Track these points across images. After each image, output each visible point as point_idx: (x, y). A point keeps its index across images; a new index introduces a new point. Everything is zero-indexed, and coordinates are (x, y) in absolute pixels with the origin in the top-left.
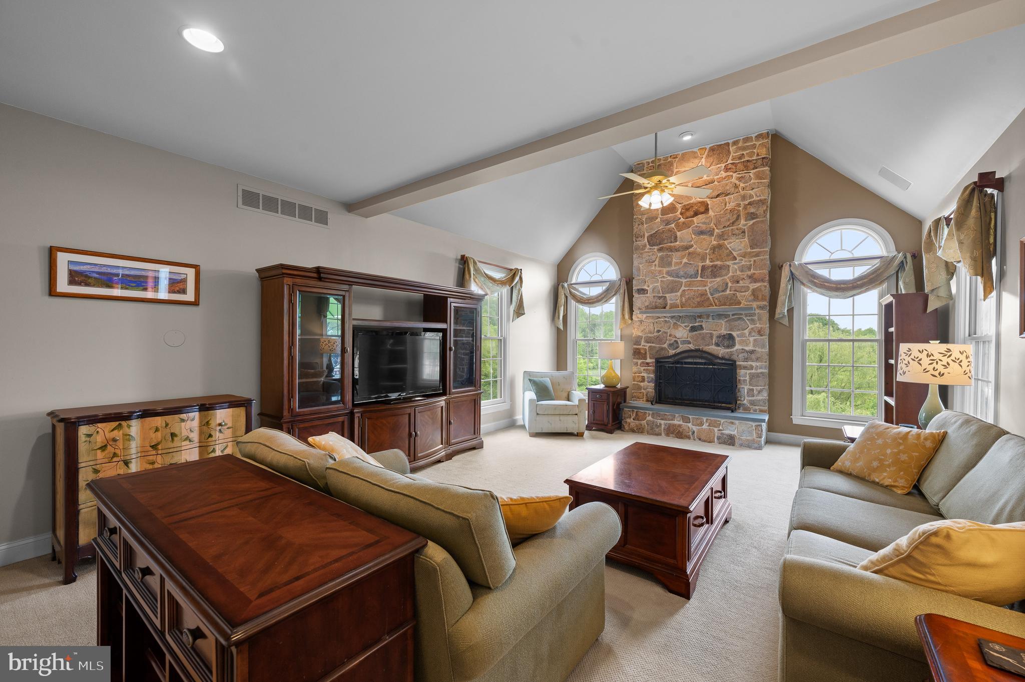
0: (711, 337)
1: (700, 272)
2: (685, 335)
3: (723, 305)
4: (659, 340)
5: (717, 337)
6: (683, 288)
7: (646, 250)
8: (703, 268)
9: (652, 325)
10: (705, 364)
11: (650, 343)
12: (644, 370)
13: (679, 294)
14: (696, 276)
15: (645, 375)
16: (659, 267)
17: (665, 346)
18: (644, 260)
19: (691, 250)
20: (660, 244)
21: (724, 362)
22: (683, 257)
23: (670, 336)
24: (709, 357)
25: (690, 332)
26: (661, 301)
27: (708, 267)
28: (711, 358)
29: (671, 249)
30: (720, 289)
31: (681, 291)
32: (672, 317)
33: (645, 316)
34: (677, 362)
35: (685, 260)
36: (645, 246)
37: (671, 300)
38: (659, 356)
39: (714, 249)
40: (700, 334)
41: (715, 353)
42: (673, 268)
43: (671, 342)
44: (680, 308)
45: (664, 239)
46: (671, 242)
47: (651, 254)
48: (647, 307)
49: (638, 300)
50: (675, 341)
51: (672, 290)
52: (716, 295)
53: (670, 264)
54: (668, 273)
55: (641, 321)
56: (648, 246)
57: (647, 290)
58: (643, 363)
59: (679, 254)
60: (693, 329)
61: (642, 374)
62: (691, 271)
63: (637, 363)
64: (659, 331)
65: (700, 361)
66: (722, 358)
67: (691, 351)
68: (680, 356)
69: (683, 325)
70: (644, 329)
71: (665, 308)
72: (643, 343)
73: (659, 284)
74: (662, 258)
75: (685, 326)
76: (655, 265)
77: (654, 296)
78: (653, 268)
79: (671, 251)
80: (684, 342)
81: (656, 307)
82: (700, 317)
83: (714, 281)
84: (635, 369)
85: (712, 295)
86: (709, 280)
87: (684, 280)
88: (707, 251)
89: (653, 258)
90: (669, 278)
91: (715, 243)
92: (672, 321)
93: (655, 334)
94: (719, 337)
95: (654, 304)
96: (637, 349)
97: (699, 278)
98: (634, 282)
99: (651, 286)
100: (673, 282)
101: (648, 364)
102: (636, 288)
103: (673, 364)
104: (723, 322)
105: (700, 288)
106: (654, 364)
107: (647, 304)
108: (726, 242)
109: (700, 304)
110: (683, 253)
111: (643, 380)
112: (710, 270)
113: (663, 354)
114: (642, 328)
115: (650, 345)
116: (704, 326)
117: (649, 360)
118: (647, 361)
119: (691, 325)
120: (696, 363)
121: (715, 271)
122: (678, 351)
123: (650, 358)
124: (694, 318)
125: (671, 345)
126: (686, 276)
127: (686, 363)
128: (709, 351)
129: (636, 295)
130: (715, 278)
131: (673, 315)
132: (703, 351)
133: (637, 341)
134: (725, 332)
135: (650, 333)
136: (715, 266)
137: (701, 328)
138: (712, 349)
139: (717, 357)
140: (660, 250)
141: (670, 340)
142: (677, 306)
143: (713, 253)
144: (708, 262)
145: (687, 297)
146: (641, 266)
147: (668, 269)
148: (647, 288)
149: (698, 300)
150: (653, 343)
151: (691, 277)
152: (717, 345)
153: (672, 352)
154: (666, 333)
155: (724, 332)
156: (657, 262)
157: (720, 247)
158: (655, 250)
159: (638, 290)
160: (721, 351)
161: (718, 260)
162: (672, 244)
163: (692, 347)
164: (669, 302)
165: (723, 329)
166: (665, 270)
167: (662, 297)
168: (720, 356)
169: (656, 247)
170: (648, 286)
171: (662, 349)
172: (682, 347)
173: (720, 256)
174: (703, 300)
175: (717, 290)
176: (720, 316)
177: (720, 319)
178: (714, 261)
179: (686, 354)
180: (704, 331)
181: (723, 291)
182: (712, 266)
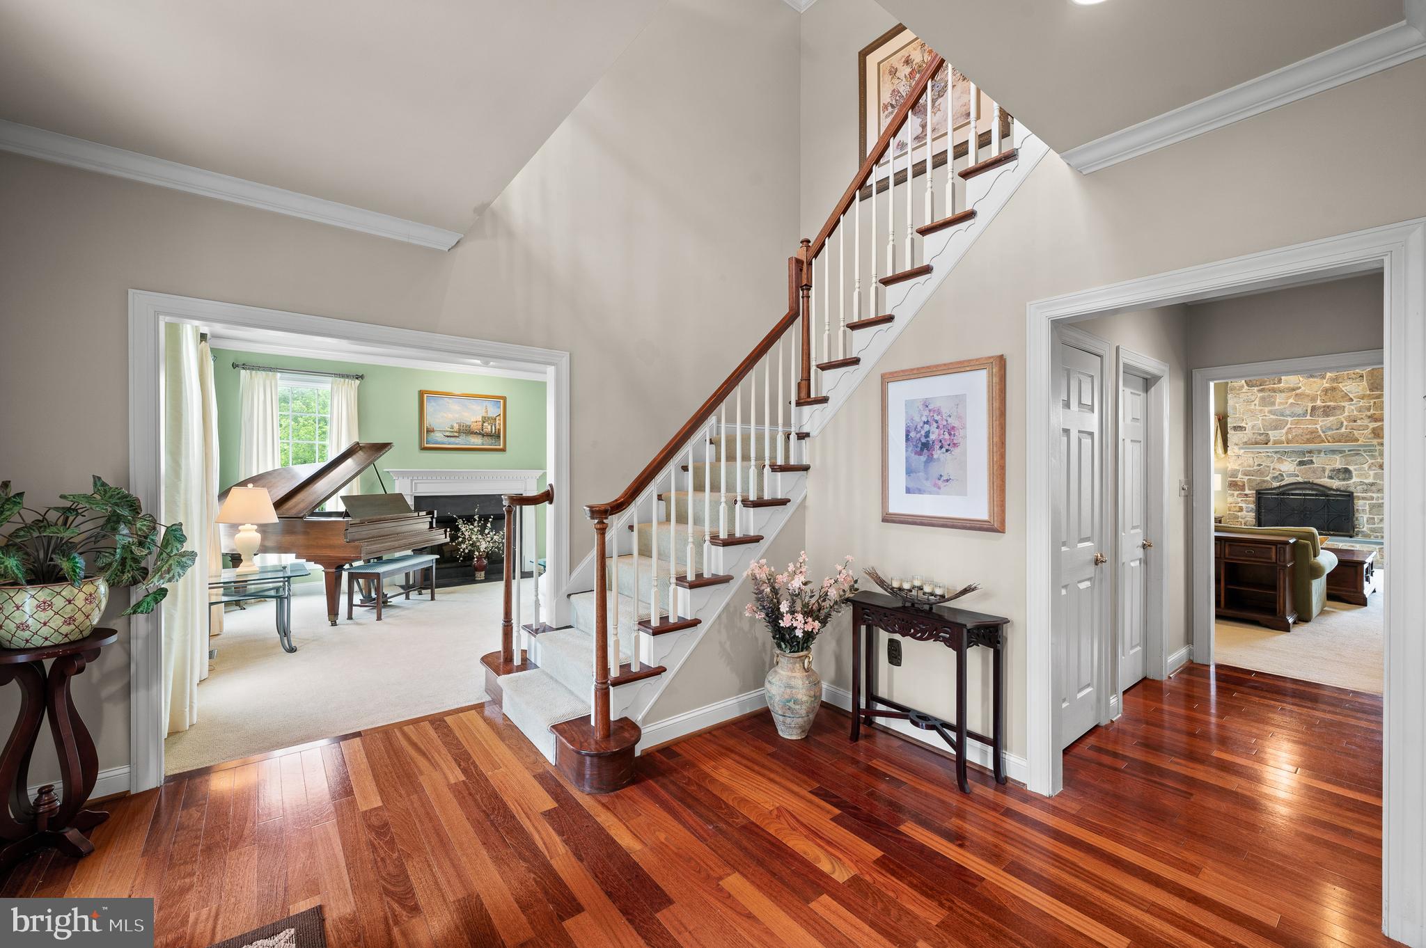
0: (1324, 470)
1: (1309, 411)
2: (1292, 469)
3: (1337, 442)
4: (1260, 472)
5: (1331, 471)
6: (1289, 426)
7: (1244, 390)
8: (1313, 408)
9: (1251, 459)
10: (1316, 495)
11: (1249, 475)
12: (1242, 500)
13: (1284, 431)
14: (1305, 414)
15: (1244, 505)
16: (1260, 406)
17: (1268, 478)
18: (1242, 400)
19: (1298, 391)
20: (1260, 385)
21: (1338, 493)
22: (1289, 398)
23: (1273, 469)
24: (1321, 488)
25: (1297, 466)
26: (1262, 437)
27: (1319, 408)
28: (1323, 491)
29: (1274, 391)
30: (1334, 428)
31: (1286, 428)
32: (1276, 452)
33: (1243, 451)
34: (1283, 494)
35: (1291, 401)
36: (1243, 387)
37: (1274, 436)
38: (1260, 488)
39: (1326, 391)
40: (1310, 468)
41: (1329, 485)
42: (1277, 407)
43: (1275, 475)
44: (1285, 445)
45: (1266, 381)
46: (1274, 384)
47: (1248, 394)
48: (1245, 443)
49: (1233, 437)
50: (1280, 474)
51: (1276, 428)
52: (1330, 433)
53: (1273, 404)
54: (1270, 412)
55: (1238, 456)
56: (1246, 387)
57: (1245, 427)
58: (1240, 494)
59: (1283, 395)
60: (1301, 463)
61: (1240, 505)
62: (1299, 410)
63: (1233, 494)
64: (1260, 465)
65: (1310, 492)
66: (1337, 490)
67: (1300, 483)
68: (1285, 488)
69: (1289, 460)
70: (1242, 463)
71: (1267, 444)
72: (1240, 476)
73: (1260, 422)
74: (1263, 399)
75: (1292, 461)
76: (1255, 405)
77: (1254, 433)
78: (1253, 407)
79: (1275, 392)
80: (1290, 475)
81: (1256, 443)
82: (1310, 452)
83: (1326, 420)
84: (1230, 500)
85: (1324, 432)
86: (1320, 419)
87: (1290, 419)
88: (1318, 393)
89: (1253, 398)
90: (1272, 417)
91: (1327, 385)
92: (1276, 456)
93: (1255, 468)
94: (1333, 470)
95: (1253, 440)
96: (1234, 481)
97: (1308, 417)
98: (1229, 420)
99: (1250, 424)
100: (1276, 420)
101: (1246, 495)
102: (1232, 425)
103: (1278, 495)
104: (1338, 457)
105: (1310, 426)
106: (1254, 495)
107: (1245, 440)
108: (1340, 385)
109: (1309, 441)
110: (1289, 394)
111: (1241, 509)
112: (1322, 410)
113: (1265, 486)
114: (1240, 462)
115: (1249, 477)
116: (1314, 461)
117: (1247, 492)
118: (1245, 492)
119: (1298, 460)
120: (1305, 495)
121: (1327, 412)
122: (1283, 483)
123: (1249, 490)
124: (1303, 453)
125: (1274, 478)
126: (1293, 415)
127: (1293, 495)
128: (1321, 483)
129: (1231, 432)
130: (1327, 417)
131: (1278, 450)
132: (1312, 483)
133: (1234, 474)
134: (1340, 467)
135: (1250, 467)
136: (1328, 407)
137: (1311, 462)
138: (1325, 481)
139: (1331, 489)
140: (1259, 391)
141: (1274, 473)
142: (1282, 442)
143: (1326, 395)
144: (1319, 403)
145: (1294, 434)
146: (1237, 405)
147: (1270, 408)
148: (1245, 426)
149: (1308, 437)
150: (1253, 476)
151: (1299, 416)
152: (1331, 478)
153: (1276, 484)
154: (1268, 467)
155: (1338, 466)
156: (1257, 402)
157: (1333, 389)
158: (1255, 391)
159: (1235, 427)
160: (1336, 484)
161: (1331, 401)
162: (1275, 386)
163: (1300, 479)
164: (1272, 439)
165: (1338, 463)
166: (1266, 409)
167: (1263, 434)
168: (1334, 487)
169: (1255, 388)
170: (1247, 424)
171: (1264, 481)
172: (1287, 480)
173: (1333, 397)
174: (1313, 437)
175: (1330, 429)
176: (1333, 452)
177: (1334, 454)
178: (1326, 402)
179: (1294, 486)
180: (1315, 465)
181: (1337, 429)
182: (1324, 407)
